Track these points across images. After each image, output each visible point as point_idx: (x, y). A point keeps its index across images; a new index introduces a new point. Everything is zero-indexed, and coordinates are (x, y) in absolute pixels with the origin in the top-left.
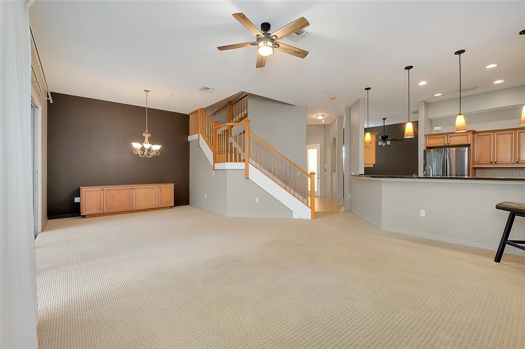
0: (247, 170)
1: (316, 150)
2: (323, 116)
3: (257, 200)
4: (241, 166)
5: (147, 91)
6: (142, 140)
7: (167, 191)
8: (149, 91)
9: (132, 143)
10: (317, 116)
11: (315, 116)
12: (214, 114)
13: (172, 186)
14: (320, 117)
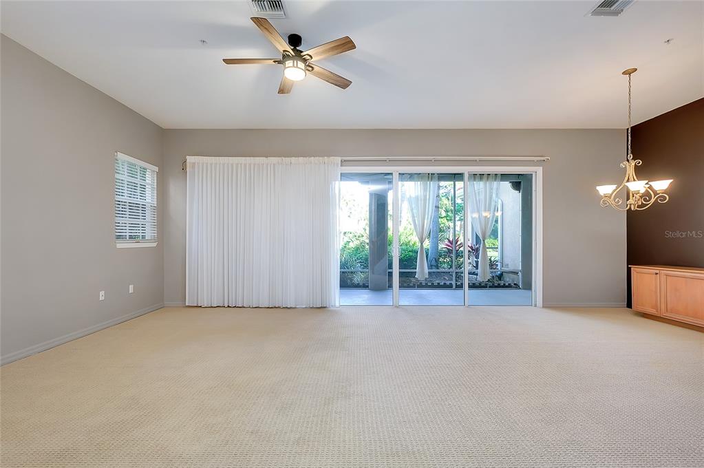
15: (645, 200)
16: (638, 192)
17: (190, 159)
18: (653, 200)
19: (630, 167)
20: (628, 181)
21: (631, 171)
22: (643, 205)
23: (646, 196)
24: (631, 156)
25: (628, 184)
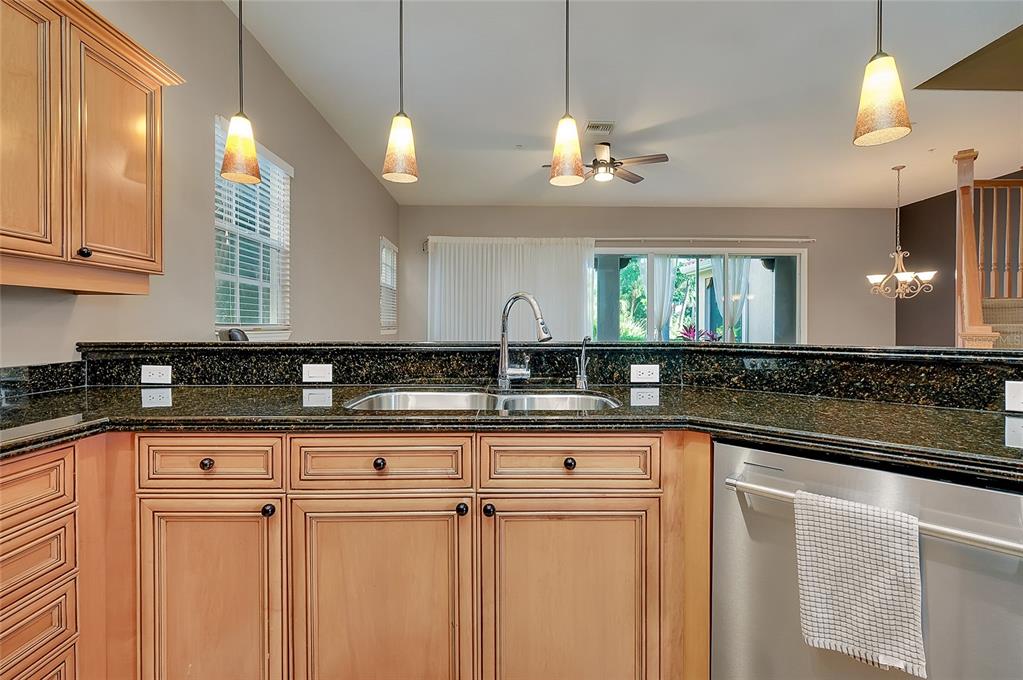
15: (912, 289)
16: (905, 283)
17: (432, 239)
18: (919, 290)
19: (899, 258)
20: (897, 271)
21: (899, 261)
22: (910, 294)
23: (913, 286)
24: (899, 248)
25: (896, 275)
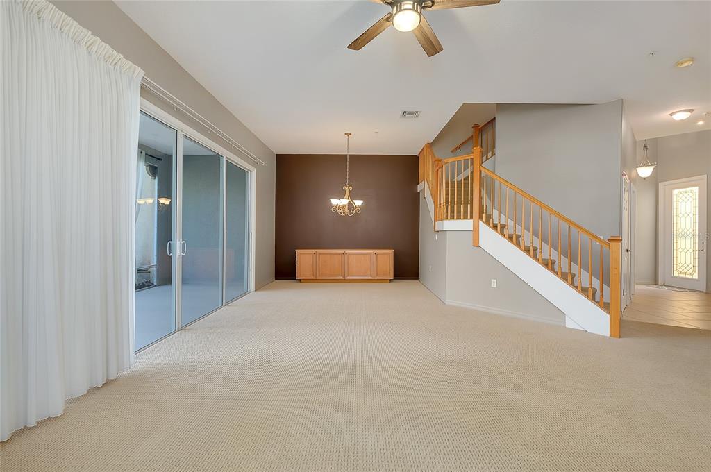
0: (476, 231)
1: (696, 189)
2: (691, 111)
3: (494, 283)
4: (467, 224)
5: (348, 134)
6: (342, 196)
7: (385, 259)
8: (350, 134)
9: (332, 200)
10: (671, 115)
11: (664, 116)
12: (456, 149)
13: (390, 253)
14: (681, 116)
